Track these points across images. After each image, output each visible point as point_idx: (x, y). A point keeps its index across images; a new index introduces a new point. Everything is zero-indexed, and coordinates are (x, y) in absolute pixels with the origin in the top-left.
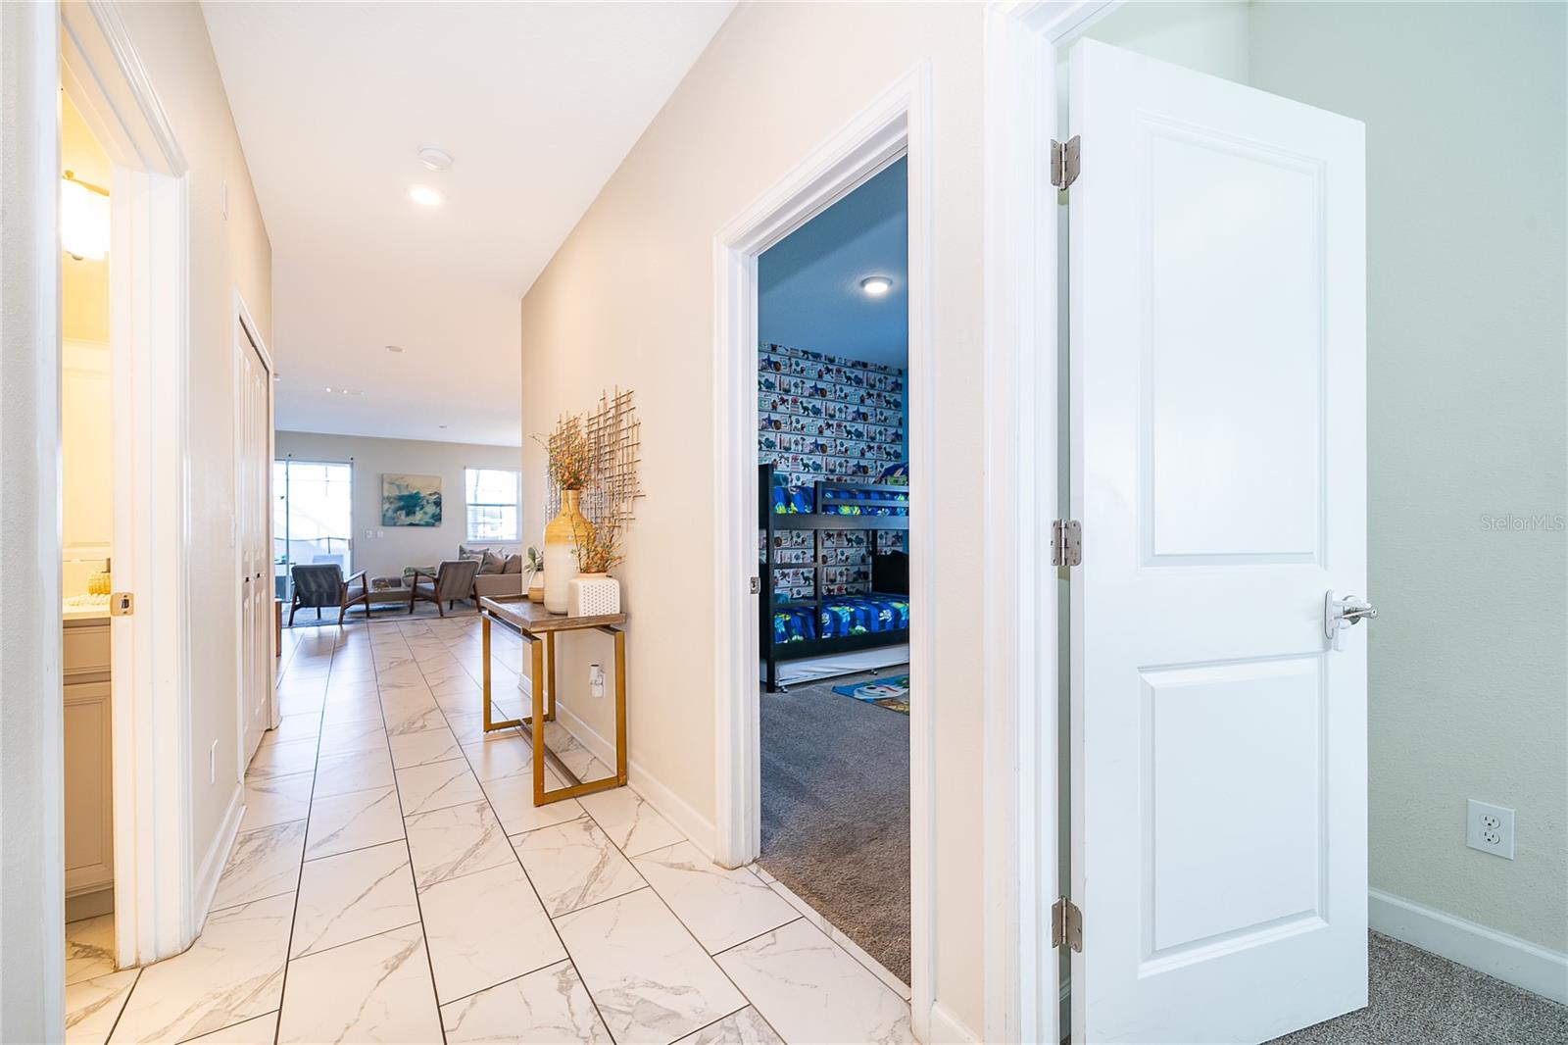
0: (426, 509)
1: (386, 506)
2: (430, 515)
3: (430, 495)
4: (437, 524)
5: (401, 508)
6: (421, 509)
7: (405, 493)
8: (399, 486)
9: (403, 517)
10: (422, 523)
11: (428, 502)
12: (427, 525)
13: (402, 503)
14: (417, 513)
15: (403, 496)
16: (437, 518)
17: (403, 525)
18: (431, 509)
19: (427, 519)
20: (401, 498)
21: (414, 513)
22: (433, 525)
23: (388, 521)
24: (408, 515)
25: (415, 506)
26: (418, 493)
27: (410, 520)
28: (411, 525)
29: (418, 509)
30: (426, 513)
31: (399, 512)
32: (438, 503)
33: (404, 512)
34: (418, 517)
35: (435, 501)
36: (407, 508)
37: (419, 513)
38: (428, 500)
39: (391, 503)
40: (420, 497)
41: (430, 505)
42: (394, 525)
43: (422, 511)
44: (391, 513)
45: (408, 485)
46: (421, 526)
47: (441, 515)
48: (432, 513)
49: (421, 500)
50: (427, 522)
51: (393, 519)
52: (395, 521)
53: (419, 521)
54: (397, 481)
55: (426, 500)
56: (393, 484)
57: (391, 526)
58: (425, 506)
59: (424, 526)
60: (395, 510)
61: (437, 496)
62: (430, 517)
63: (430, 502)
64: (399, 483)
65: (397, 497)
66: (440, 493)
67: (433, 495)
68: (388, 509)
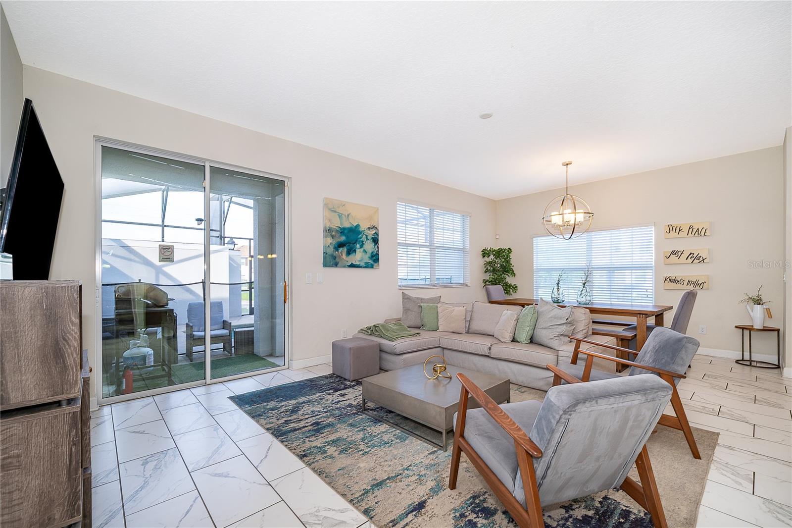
0: (366, 246)
1: (329, 240)
2: (369, 255)
3: (369, 228)
4: (376, 265)
5: (341, 245)
6: (361, 247)
7: (347, 225)
8: (340, 216)
9: (344, 256)
10: (362, 264)
11: (367, 239)
12: (368, 266)
13: (343, 238)
14: (358, 251)
15: (344, 229)
16: (376, 258)
17: (344, 267)
18: (369, 246)
19: (367, 259)
20: (342, 231)
21: (355, 251)
22: (372, 267)
23: (331, 261)
24: (349, 253)
25: (356, 242)
26: (358, 226)
27: (353, 259)
28: (352, 266)
29: (358, 246)
30: (365, 251)
31: (340, 250)
32: (375, 241)
33: (345, 249)
34: (359, 256)
35: (373, 238)
36: (349, 246)
37: (360, 252)
38: (367, 236)
39: (333, 237)
40: (359, 231)
41: (369, 241)
42: (336, 265)
43: (362, 249)
44: (333, 250)
45: (348, 215)
46: (361, 267)
47: (378, 255)
48: (371, 252)
49: (360, 236)
50: (367, 263)
51: (335, 258)
52: (337, 260)
53: (359, 261)
54: (339, 207)
55: (364, 236)
56: (335, 212)
57: (332, 267)
58: (364, 242)
59: (364, 267)
60: (336, 246)
61: (375, 232)
62: (369, 257)
63: (369, 238)
64: (340, 210)
65: (339, 229)
66: (376, 228)
67: (371, 230)
68: (330, 244)
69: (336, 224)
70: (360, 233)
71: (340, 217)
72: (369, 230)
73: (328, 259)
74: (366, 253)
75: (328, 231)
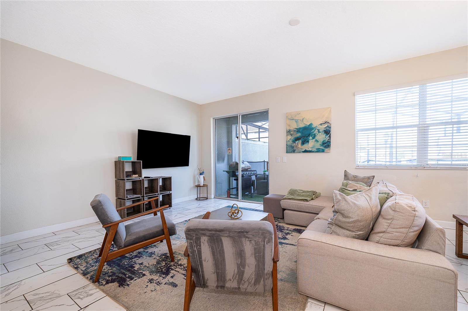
0: (318, 137)
1: (289, 137)
2: (320, 143)
3: (321, 124)
4: (326, 150)
5: (297, 139)
6: (313, 138)
7: (302, 125)
9: (300, 146)
10: (314, 150)
11: (319, 132)
12: (318, 151)
13: (299, 135)
14: (310, 141)
15: (300, 128)
16: (327, 145)
17: (300, 152)
18: (321, 137)
19: (318, 146)
20: (298, 130)
21: (308, 142)
22: (323, 151)
23: (291, 149)
24: (303, 143)
25: (309, 135)
26: (311, 124)
27: (306, 147)
28: (306, 151)
29: (311, 138)
30: (317, 141)
31: (297, 142)
32: (327, 132)
33: (300, 141)
34: (311, 144)
35: (324, 130)
36: (303, 139)
37: (312, 141)
38: (319, 130)
39: (291, 135)
40: (312, 128)
41: (321, 133)
42: (294, 151)
43: (314, 140)
44: (291, 142)
45: (303, 119)
46: (313, 152)
47: (330, 142)
48: (322, 141)
49: (313, 131)
50: (318, 149)
51: (293, 147)
52: (295, 148)
53: (312, 148)
54: (296, 116)
55: (317, 130)
56: (293, 119)
57: (291, 153)
58: (316, 135)
59: (315, 152)
60: (294, 140)
61: (327, 125)
62: (320, 145)
63: (320, 131)
64: (297, 118)
65: (296, 129)
66: (328, 123)
67: (323, 125)
68: (290, 139)
69: (294, 126)
70: (312, 129)
71: (296, 122)
72: (322, 125)
73: (288, 148)
74: (318, 141)
75: (289, 132)
